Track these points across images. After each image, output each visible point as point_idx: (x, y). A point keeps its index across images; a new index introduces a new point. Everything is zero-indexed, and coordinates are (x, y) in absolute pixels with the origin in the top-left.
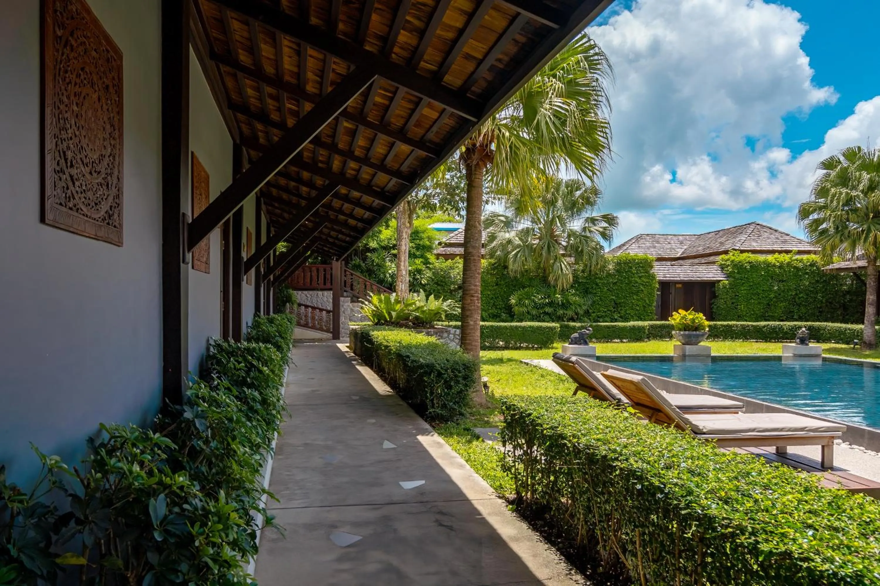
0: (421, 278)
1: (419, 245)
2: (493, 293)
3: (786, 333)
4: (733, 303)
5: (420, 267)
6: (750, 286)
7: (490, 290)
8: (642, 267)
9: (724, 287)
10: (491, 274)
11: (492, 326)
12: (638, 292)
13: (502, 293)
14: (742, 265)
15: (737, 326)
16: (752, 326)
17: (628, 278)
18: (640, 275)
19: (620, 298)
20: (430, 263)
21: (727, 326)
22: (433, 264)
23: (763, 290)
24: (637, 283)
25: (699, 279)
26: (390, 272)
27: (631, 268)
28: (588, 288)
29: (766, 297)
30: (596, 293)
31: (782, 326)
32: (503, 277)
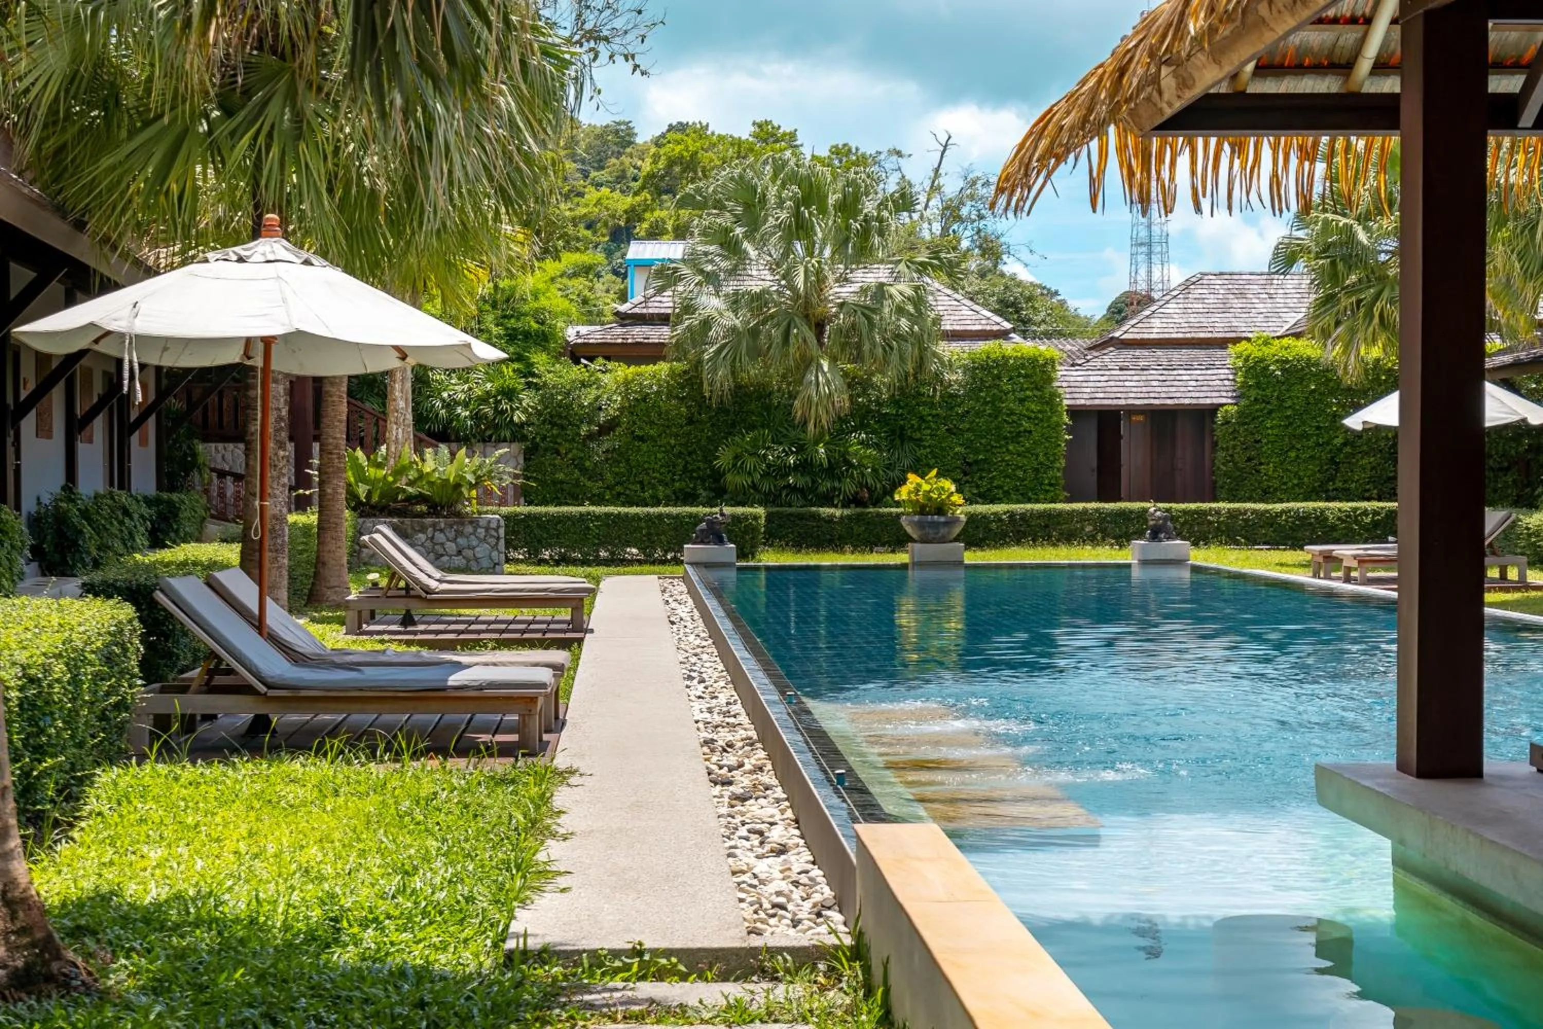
0: (512, 410)
1: (514, 329)
2: (683, 441)
3: (1333, 528)
4: (1249, 459)
5: (510, 383)
6: (1288, 417)
7: (676, 436)
8: (1026, 376)
9: (1227, 422)
10: (677, 397)
11: (608, 515)
12: (1019, 434)
13: (703, 442)
14: (1266, 368)
15: (1218, 512)
16: (1254, 512)
17: (993, 402)
18: (1021, 395)
19: (977, 452)
20: (534, 375)
21: (1196, 512)
22: (539, 377)
23: (1318, 428)
24: (1012, 413)
25: (1169, 402)
26: (445, 395)
27: (999, 377)
28: (902, 428)
29: (1328, 443)
30: (920, 440)
31: (1322, 512)
32: (701, 402)
